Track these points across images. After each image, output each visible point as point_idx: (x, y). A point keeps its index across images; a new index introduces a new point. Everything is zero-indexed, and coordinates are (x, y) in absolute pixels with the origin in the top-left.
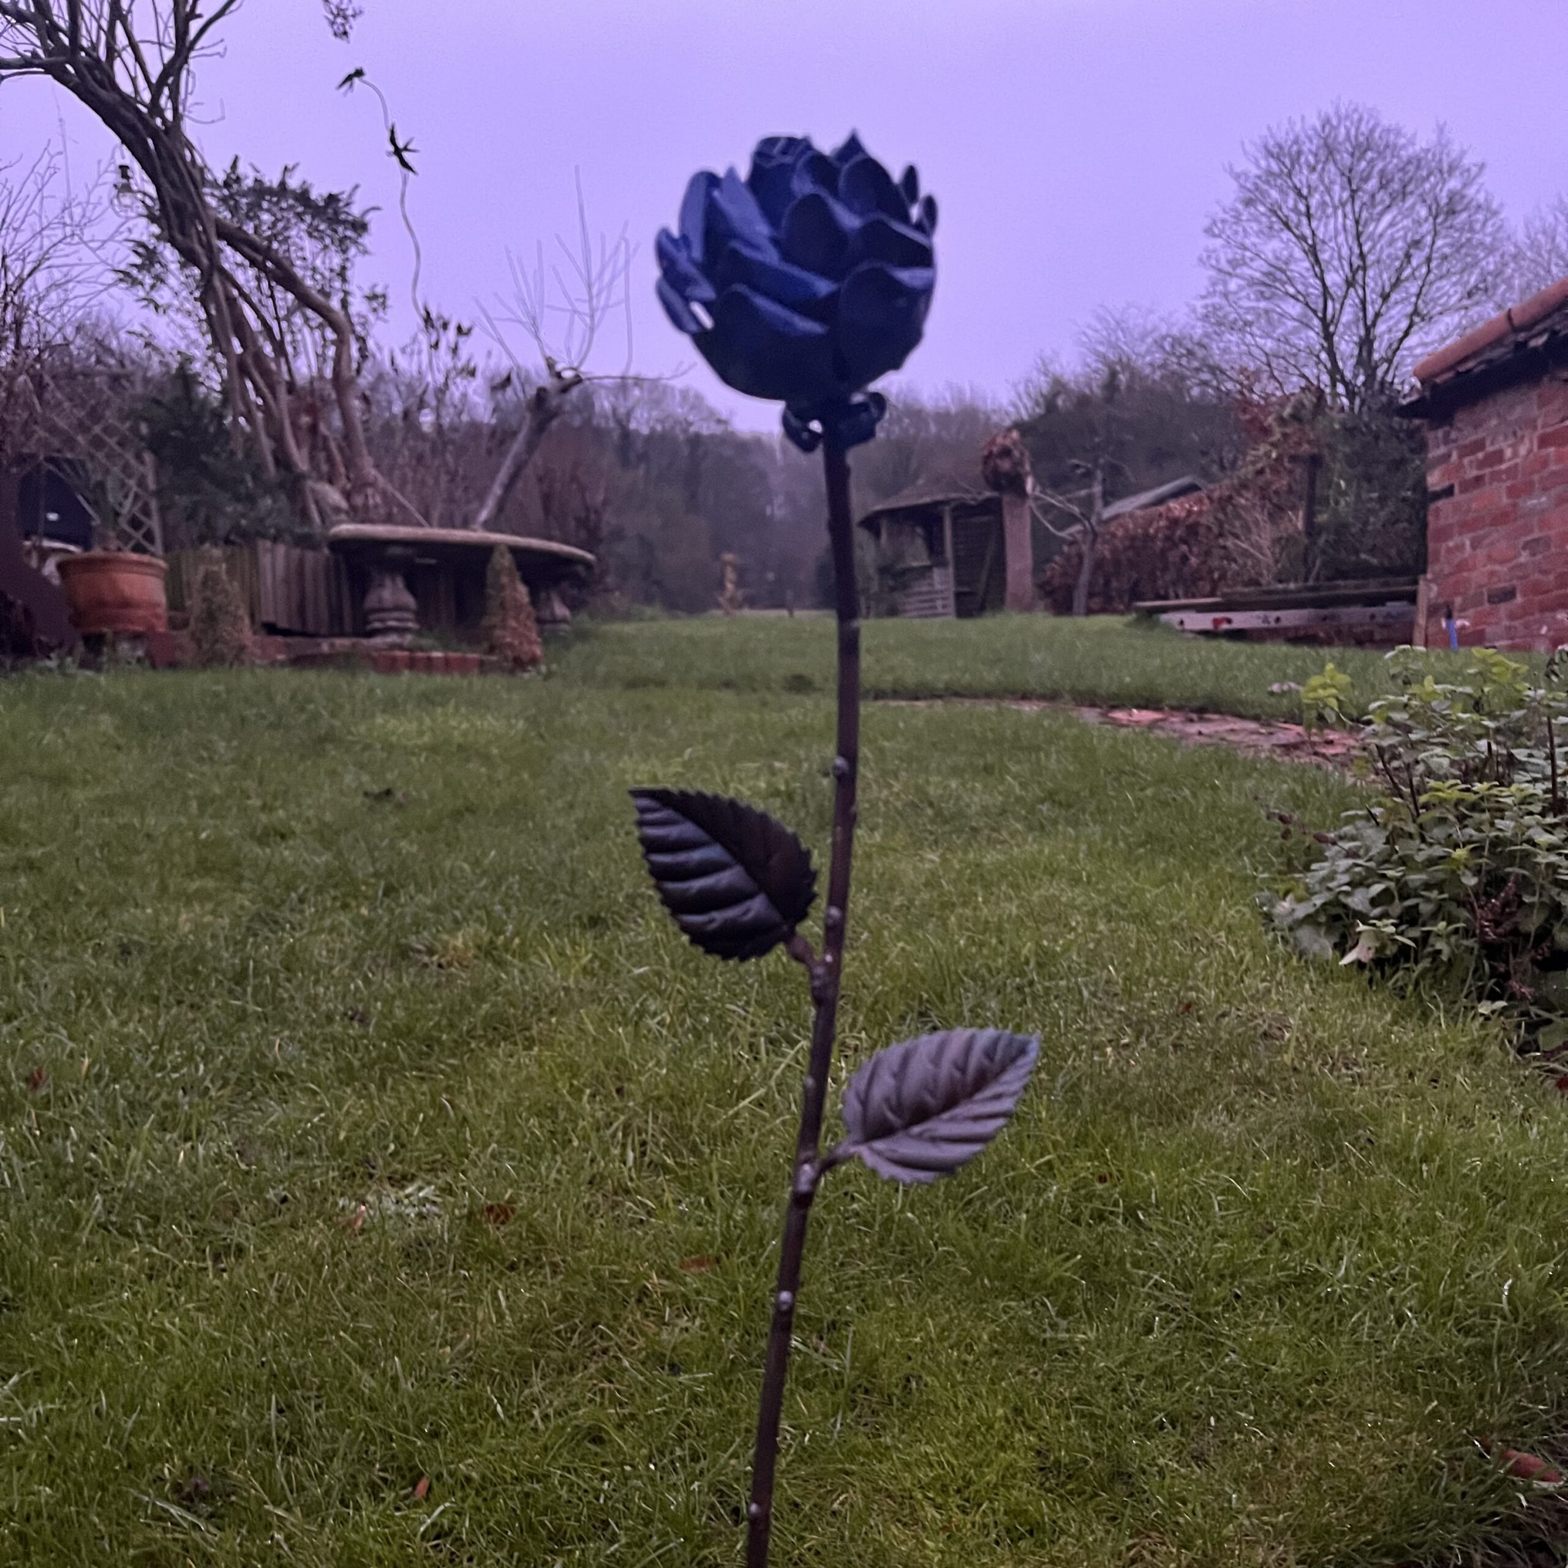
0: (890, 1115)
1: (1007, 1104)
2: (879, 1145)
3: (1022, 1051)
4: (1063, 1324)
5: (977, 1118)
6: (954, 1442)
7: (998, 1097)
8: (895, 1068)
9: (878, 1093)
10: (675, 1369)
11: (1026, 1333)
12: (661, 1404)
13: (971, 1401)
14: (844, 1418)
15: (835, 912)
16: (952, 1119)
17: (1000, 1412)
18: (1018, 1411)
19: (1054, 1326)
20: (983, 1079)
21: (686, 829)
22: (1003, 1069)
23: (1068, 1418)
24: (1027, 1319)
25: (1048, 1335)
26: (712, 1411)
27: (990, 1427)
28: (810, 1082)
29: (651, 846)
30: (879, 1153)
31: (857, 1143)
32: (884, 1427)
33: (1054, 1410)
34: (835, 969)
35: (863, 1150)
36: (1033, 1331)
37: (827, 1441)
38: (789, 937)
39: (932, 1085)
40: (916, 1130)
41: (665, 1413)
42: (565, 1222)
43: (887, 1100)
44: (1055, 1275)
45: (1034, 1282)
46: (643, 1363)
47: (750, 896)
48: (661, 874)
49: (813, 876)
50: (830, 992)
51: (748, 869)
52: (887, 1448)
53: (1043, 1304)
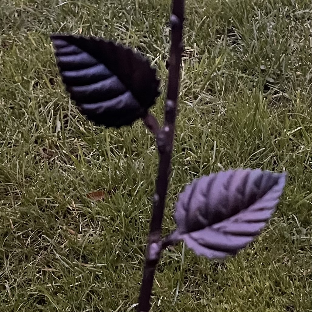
0: (201, 218)
1: (266, 214)
2: (195, 235)
3: (276, 182)
4: (304, 231)
5: (249, 222)
6: (241, 302)
7: (262, 209)
8: (205, 190)
9: (194, 205)
10: (85, 260)
11: (283, 237)
12: (78, 280)
13: (251, 277)
14: (180, 288)
15: (170, 103)
16: (236, 221)
17: (267, 284)
18: (277, 284)
19: (299, 232)
20: (253, 198)
21: (84, 57)
22: (264, 193)
23: (305, 287)
24: (283, 228)
25: (295, 238)
26: (106, 285)
27: (261, 293)
28: (156, 197)
29: (64, 67)
30: (196, 240)
31: (183, 233)
32: (202, 293)
33: (297, 283)
34: (170, 136)
35: (186, 237)
36: (287, 235)
37: (171, 303)
38: (144, 115)
39: (224, 201)
40: (216, 226)
41: (80, 286)
42: (21, 168)
43: (199, 209)
44: (301, 202)
45: (288, 206)
46: (67, 256)
47: (122, 93)
48: (69, 83)
49: (158, 82)
50: (168, 148)
51: (120, 78)
52: (204, 306)
53: (293, 219)
